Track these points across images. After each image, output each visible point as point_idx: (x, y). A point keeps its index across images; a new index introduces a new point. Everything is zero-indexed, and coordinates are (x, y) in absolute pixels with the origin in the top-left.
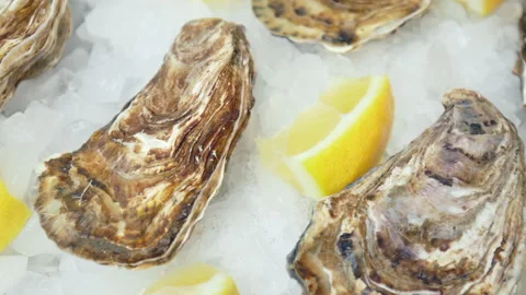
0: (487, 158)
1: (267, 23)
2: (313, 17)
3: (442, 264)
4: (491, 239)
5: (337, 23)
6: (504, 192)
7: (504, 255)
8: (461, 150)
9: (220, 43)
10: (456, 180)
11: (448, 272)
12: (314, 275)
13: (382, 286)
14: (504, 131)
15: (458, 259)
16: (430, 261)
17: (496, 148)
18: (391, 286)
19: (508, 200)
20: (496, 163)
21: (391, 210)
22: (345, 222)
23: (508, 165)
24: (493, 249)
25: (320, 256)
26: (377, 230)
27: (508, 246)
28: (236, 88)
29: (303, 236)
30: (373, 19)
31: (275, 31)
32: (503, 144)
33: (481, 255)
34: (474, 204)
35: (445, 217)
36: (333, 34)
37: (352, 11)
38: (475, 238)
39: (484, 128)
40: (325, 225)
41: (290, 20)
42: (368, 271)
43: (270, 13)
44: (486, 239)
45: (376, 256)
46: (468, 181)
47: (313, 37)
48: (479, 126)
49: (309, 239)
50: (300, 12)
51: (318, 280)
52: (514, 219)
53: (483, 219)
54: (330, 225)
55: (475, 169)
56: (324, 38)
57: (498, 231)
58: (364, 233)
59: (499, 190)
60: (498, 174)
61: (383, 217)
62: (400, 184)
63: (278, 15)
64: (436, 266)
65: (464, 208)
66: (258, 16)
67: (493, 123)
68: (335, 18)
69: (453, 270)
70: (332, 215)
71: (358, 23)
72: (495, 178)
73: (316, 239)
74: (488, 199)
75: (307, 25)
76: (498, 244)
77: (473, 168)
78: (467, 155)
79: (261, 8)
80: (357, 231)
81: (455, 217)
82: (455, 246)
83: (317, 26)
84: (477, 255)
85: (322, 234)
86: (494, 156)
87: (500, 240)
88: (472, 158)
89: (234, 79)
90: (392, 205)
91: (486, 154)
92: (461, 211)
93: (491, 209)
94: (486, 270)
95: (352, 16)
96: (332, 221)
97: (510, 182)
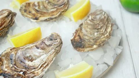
0: (50, 45)
1: (21, 13)
2: (32, 14)
3: (30, 65)
4: (42, 61)
5: (36, 16)
6: (50, 53)
7: (44, 66)
8: (45, 43)
9: (5, 13)
10: (40, 48)
11: (31, 66)
12: (2, 61)
13: (15, 67)
14: (57, 41)
15: (34, 64)
16: (28, 63)
17: (53, 44)
18: (17, 67)
19: (50, 54)
20: (51, 47)
21: (24, 52)
22: (13, 52)
23: (54, 48)
24: (42, 64)
25: (5, 58)
26: (19, 55)
27: (46, 64)
28: (4, 22)
29: (2, 53)
30: (44, 16)
31: (23, 15)
32: (55, 44)
33: (39, 64)
34: (42, 54)
35: (35, 55)
36: (34, 18)
37: (41, 14)
38: (39, 60)
39: (53, 40)
40: (8, 51)
41: (27, 13)
42: (14, 63)
43: (23, 11)
44: (41, 61)
45: (17, 60)
46: (43, 49)
47: (30, 17)
48: (52, 39)
49: (4, 54)
50: (30, 12)
51: (2, 62)
52: (50, 59)
53: (42, 57)
54: (9, 52)
55: (46, 47)
56: (31, 18)
57: (44, 60)
58: (16, 55)
59: (49, 52)
60: (50, 49)
61: (21, 52)
62: (29, 47)
63: (25, 12)
64: (29, 65)
65: (39, 54)
66: (20, 11)
67: (56, 39)
68: (36, 15)
69: (32, 66)
70: (11, 50)
71: (40, 16)
72: (49, 50)
73: (5, 54)
74: (46, 54)
75: (30, 15)
76: (43, 63)
77: (45, 47)
78: (45, 44)
79: (22, 10)
80: (15, 54)
81: (37, 56)
82: (34, 61)
83: (32, 15)
84: (38, 64)
85: (7, 53)
86: (51, 45)
87: (44, 62)
88: (46, 45)
89: (4, 21)
90: (25, 51)
91: (50, 44)
92: (38, 55)
93: (45, 55)
94: (39, 68)
95: (40, 15)
96: (10, 51)
97: (52, 51)
